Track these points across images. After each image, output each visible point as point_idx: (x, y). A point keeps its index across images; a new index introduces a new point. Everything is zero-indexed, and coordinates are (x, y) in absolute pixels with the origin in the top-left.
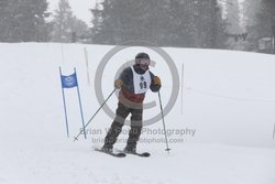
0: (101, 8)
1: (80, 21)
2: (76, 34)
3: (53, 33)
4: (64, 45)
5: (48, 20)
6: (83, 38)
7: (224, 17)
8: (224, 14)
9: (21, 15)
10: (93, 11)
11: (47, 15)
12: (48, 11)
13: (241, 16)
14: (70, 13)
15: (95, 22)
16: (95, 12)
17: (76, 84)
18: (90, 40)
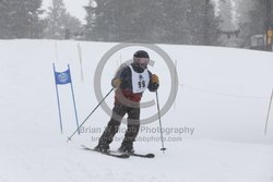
0: (95, 5)
1: (73, 18)
2: (70, 31)
3: (47, 30)
4: (58, 41)
5: (42, 17)
6: (76, 35)
7: (216, 15)
8: (217, 11)
9: (14, 12)
10: (87, 8)
11: (41, 12)
12: (42, 8)
13: (234, 13)
14: (64, 10)
15: (88, 19)
16: (89, 9)
17: (69, 81)
18: (84, 36)
